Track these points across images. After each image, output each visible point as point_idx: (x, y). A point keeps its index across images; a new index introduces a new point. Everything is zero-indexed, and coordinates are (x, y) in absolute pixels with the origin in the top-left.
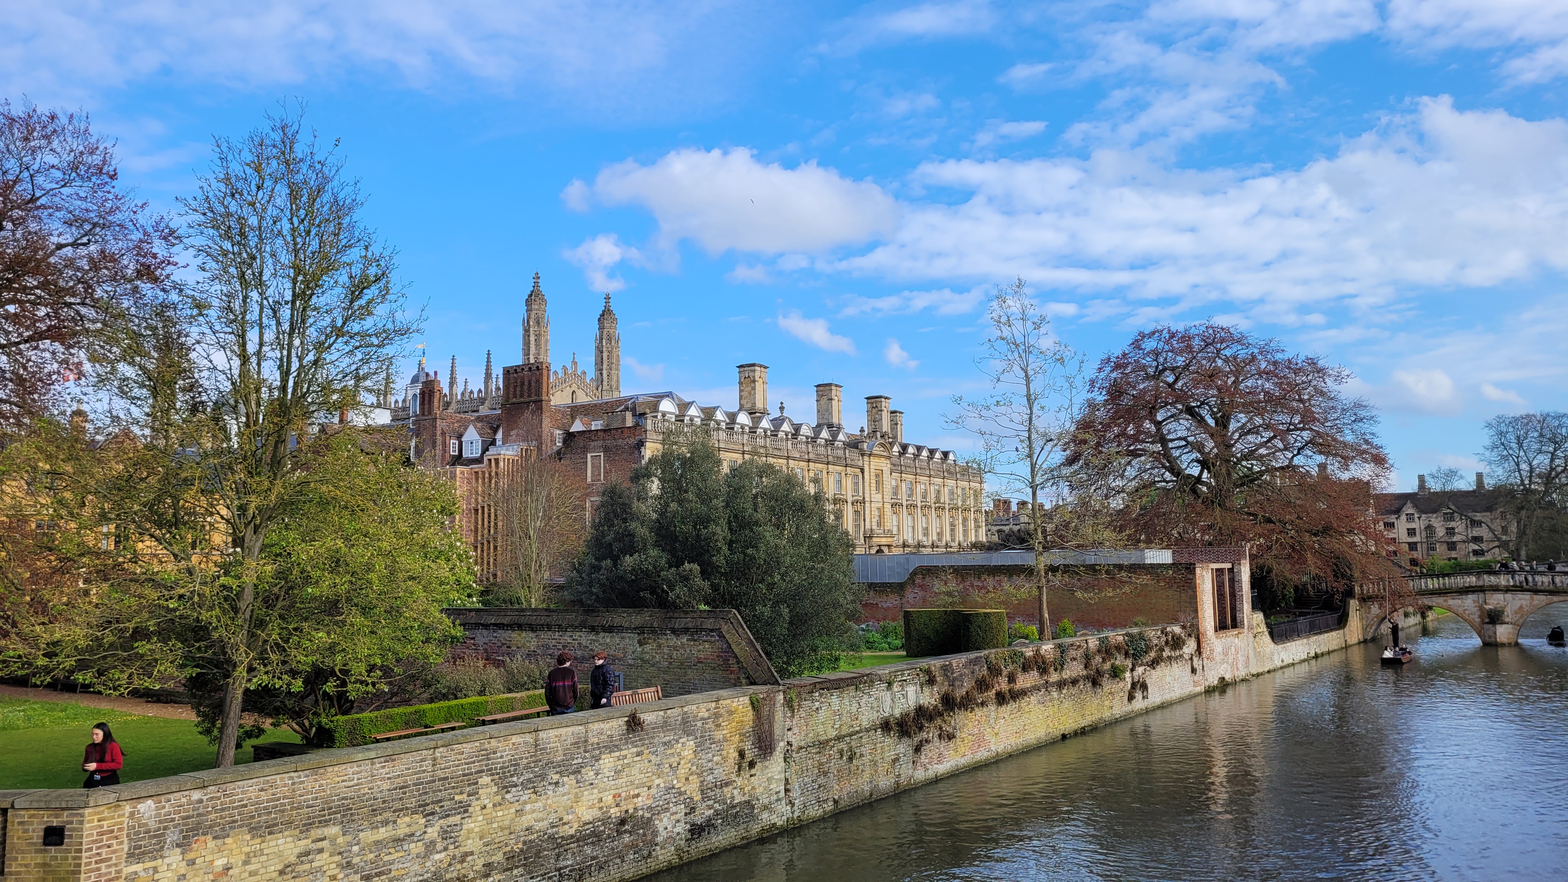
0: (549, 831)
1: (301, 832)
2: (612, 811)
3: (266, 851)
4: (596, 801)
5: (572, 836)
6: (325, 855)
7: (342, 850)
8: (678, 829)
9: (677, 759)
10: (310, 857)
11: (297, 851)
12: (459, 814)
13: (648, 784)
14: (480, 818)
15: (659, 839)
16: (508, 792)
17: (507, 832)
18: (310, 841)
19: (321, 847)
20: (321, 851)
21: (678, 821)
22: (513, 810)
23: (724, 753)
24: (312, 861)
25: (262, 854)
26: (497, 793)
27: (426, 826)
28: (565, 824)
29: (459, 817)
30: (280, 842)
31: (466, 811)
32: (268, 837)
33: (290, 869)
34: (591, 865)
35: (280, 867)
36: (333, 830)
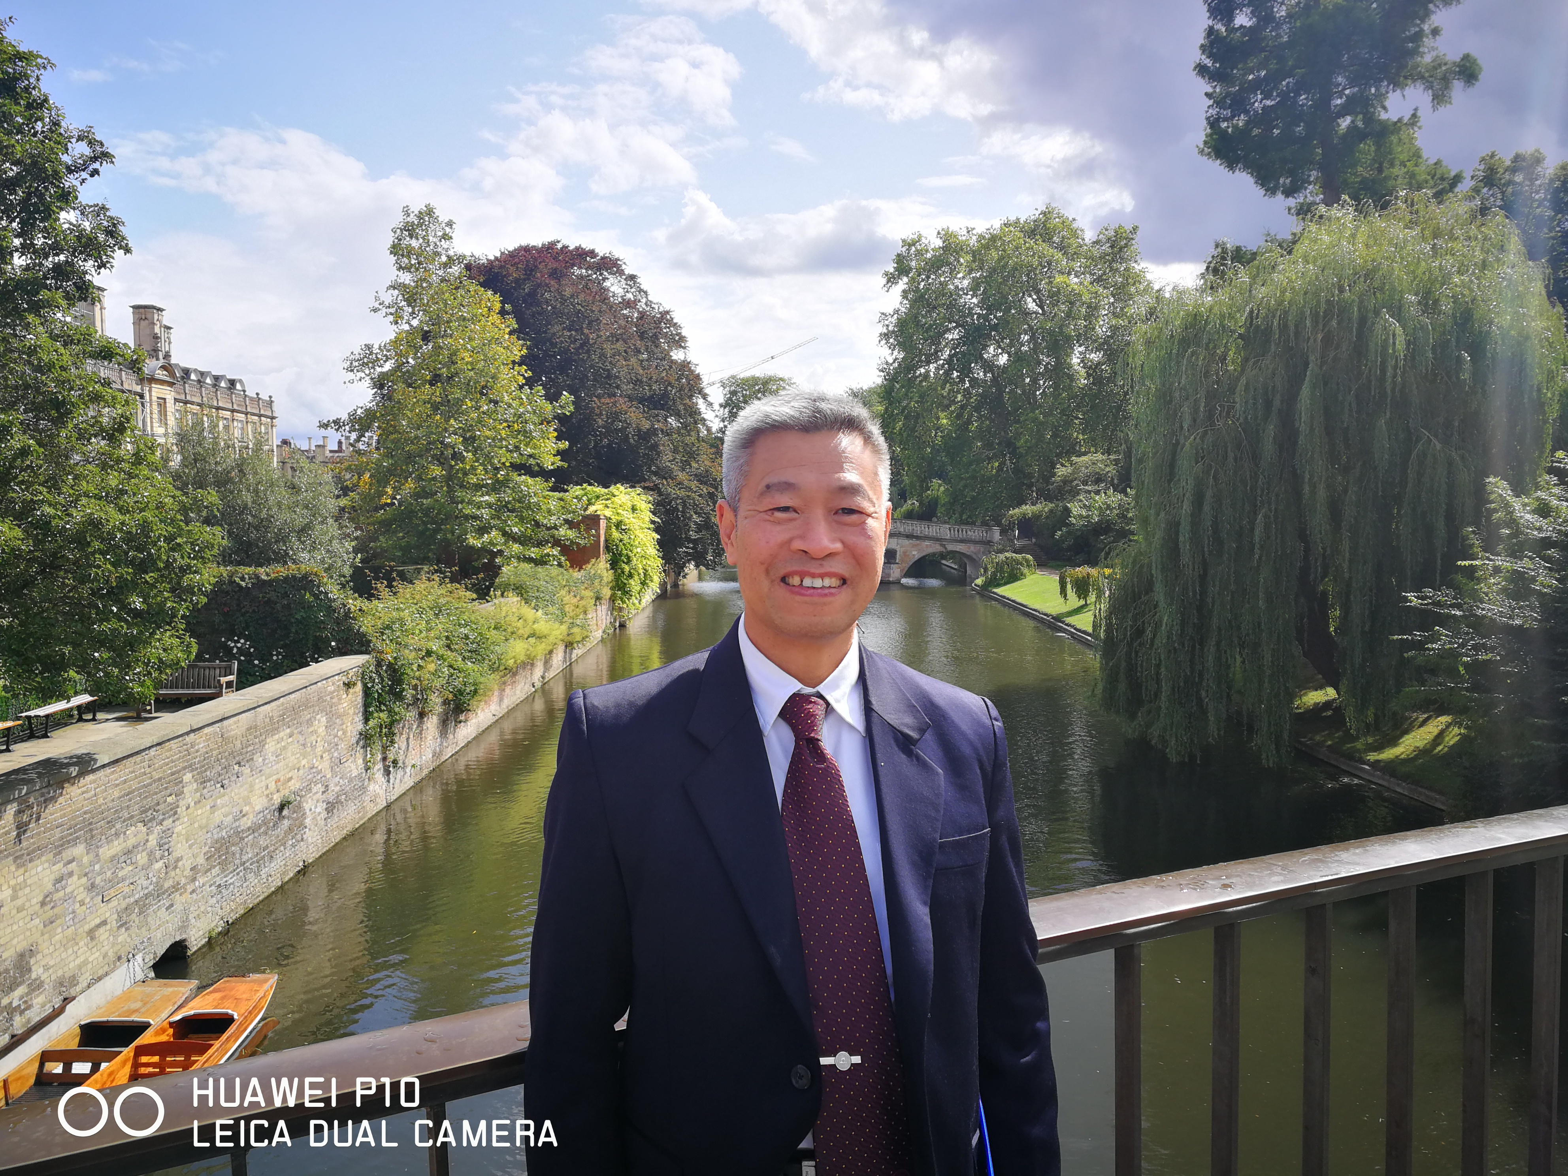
0: (234, 825)
1: (55, 855)
2: (275, 797)
3: (29, 882)
4: (264, 789)
5: (249, 829)
6: (75, 878)
7: (87, 870)
8: (318, 810)
9: (315, 737)
10: (64, 882)
11: (53, 877)
12: (170, 817)
13: (297, 766)
14: (186, 819)
15: (308, 821)
16: (204, 788)
17: (205, 831)
18: (61, 864)
19: (70, 870)
20: (71, 874)
21: (318, 801)
22: (208, 807)
23: (344, 726)
24: (64, 888)
25: (26, 886)
26: (196, 791)
27: (148, 835)
28: (244, 816)
29: (171, 820)
30: (40, 869)
31: (176, 813)
32: (30, 865)
33: (48, 899)
34: (264, 857)
35: (41, 898)
36: (79, 850)
